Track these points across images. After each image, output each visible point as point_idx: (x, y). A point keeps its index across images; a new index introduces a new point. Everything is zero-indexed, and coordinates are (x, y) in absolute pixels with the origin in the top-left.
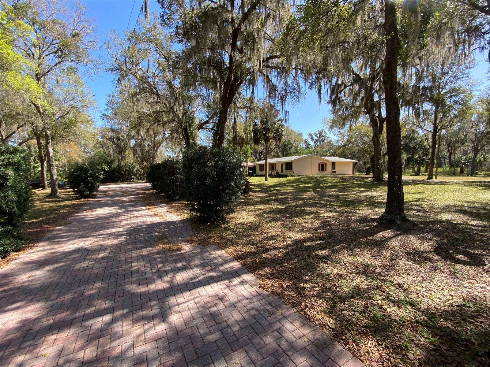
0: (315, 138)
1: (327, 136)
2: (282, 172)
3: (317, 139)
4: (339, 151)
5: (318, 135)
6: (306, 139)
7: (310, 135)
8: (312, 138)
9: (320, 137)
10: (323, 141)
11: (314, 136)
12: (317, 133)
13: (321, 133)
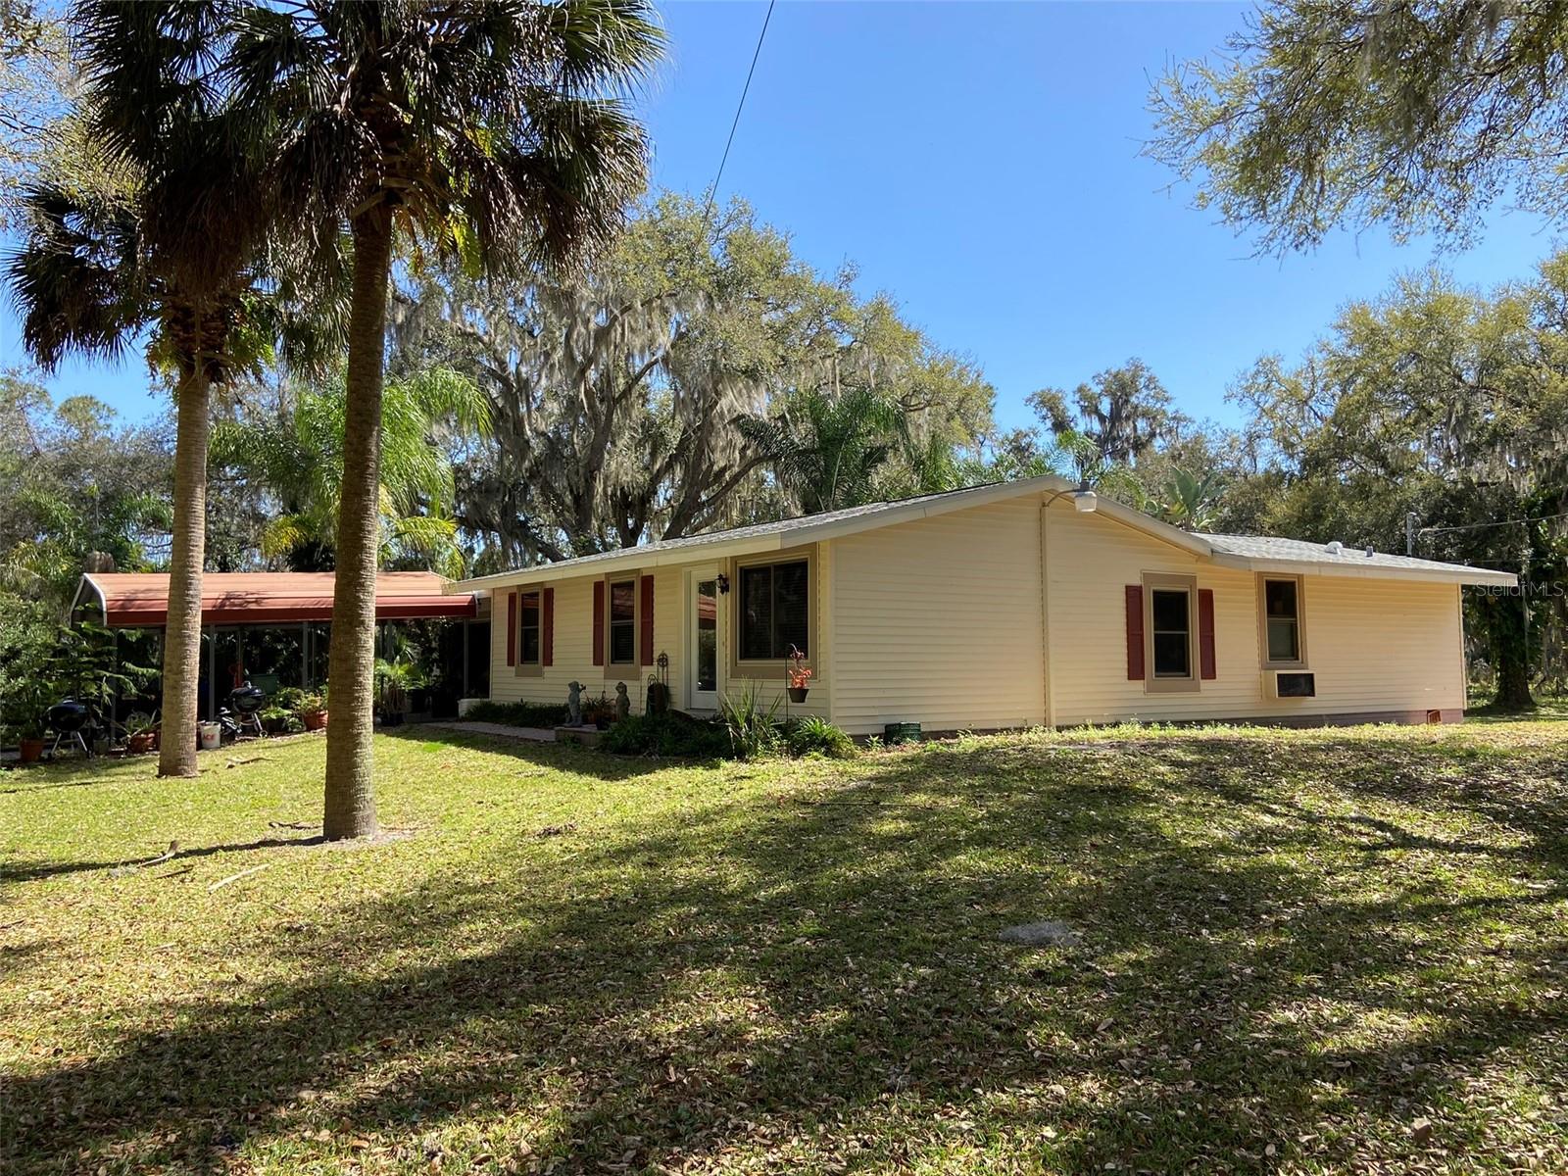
0: (1083, 424)
1: (1170, 409)
2: (708, 683)
3: (1096, 427)
4: (1280, 507)
5: (1105, 407)
6: (1019, 435)
7: (1049, 404)
8: (1060, 425)
9: (1115, 417)
10: (1139, 446)
11: (1074, 410)
12: (1097, 389)
13: (1122, 389)
